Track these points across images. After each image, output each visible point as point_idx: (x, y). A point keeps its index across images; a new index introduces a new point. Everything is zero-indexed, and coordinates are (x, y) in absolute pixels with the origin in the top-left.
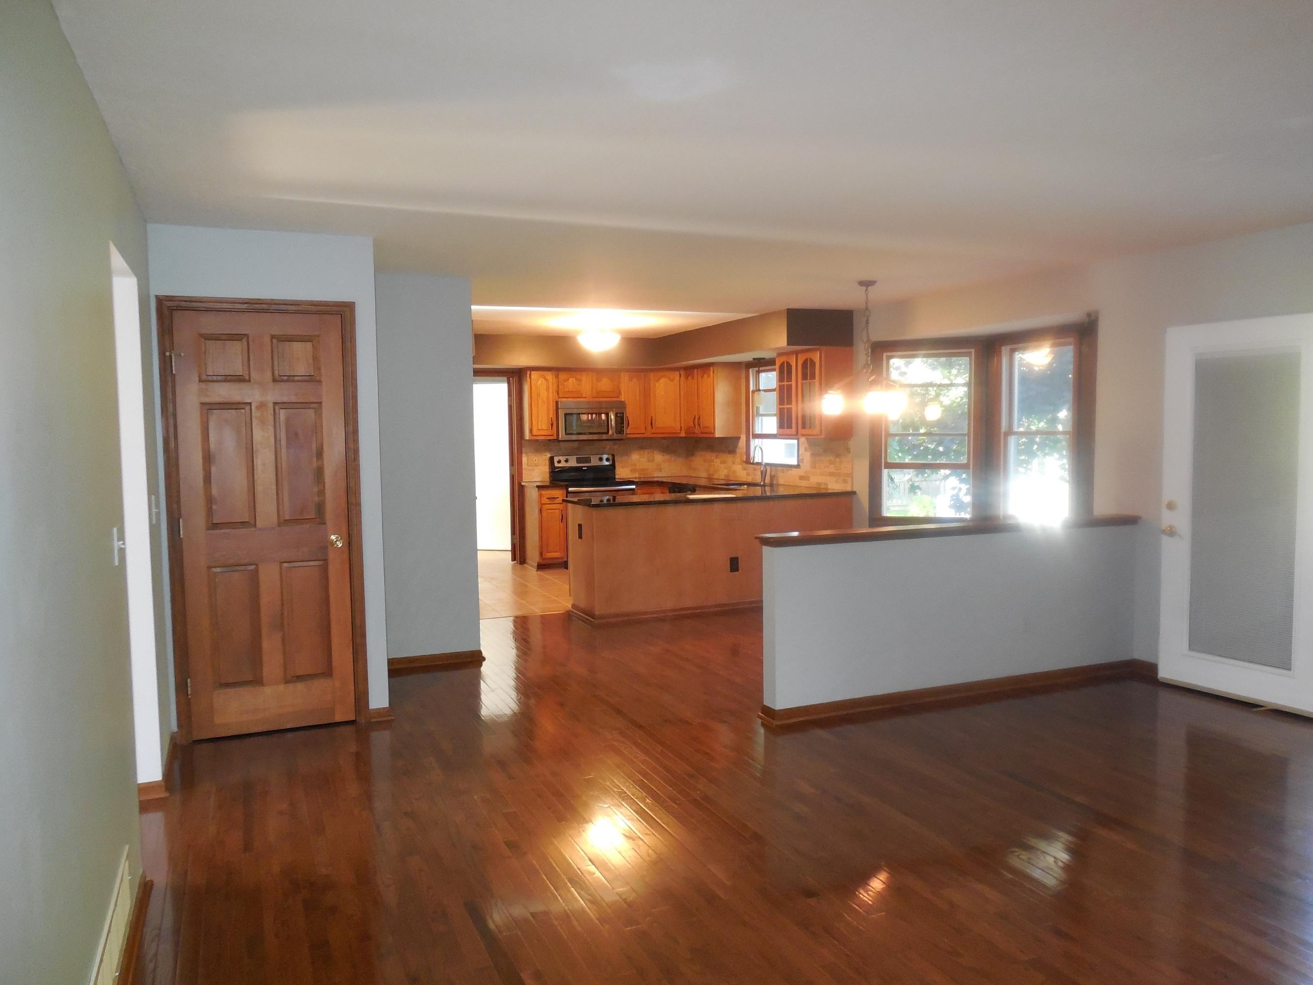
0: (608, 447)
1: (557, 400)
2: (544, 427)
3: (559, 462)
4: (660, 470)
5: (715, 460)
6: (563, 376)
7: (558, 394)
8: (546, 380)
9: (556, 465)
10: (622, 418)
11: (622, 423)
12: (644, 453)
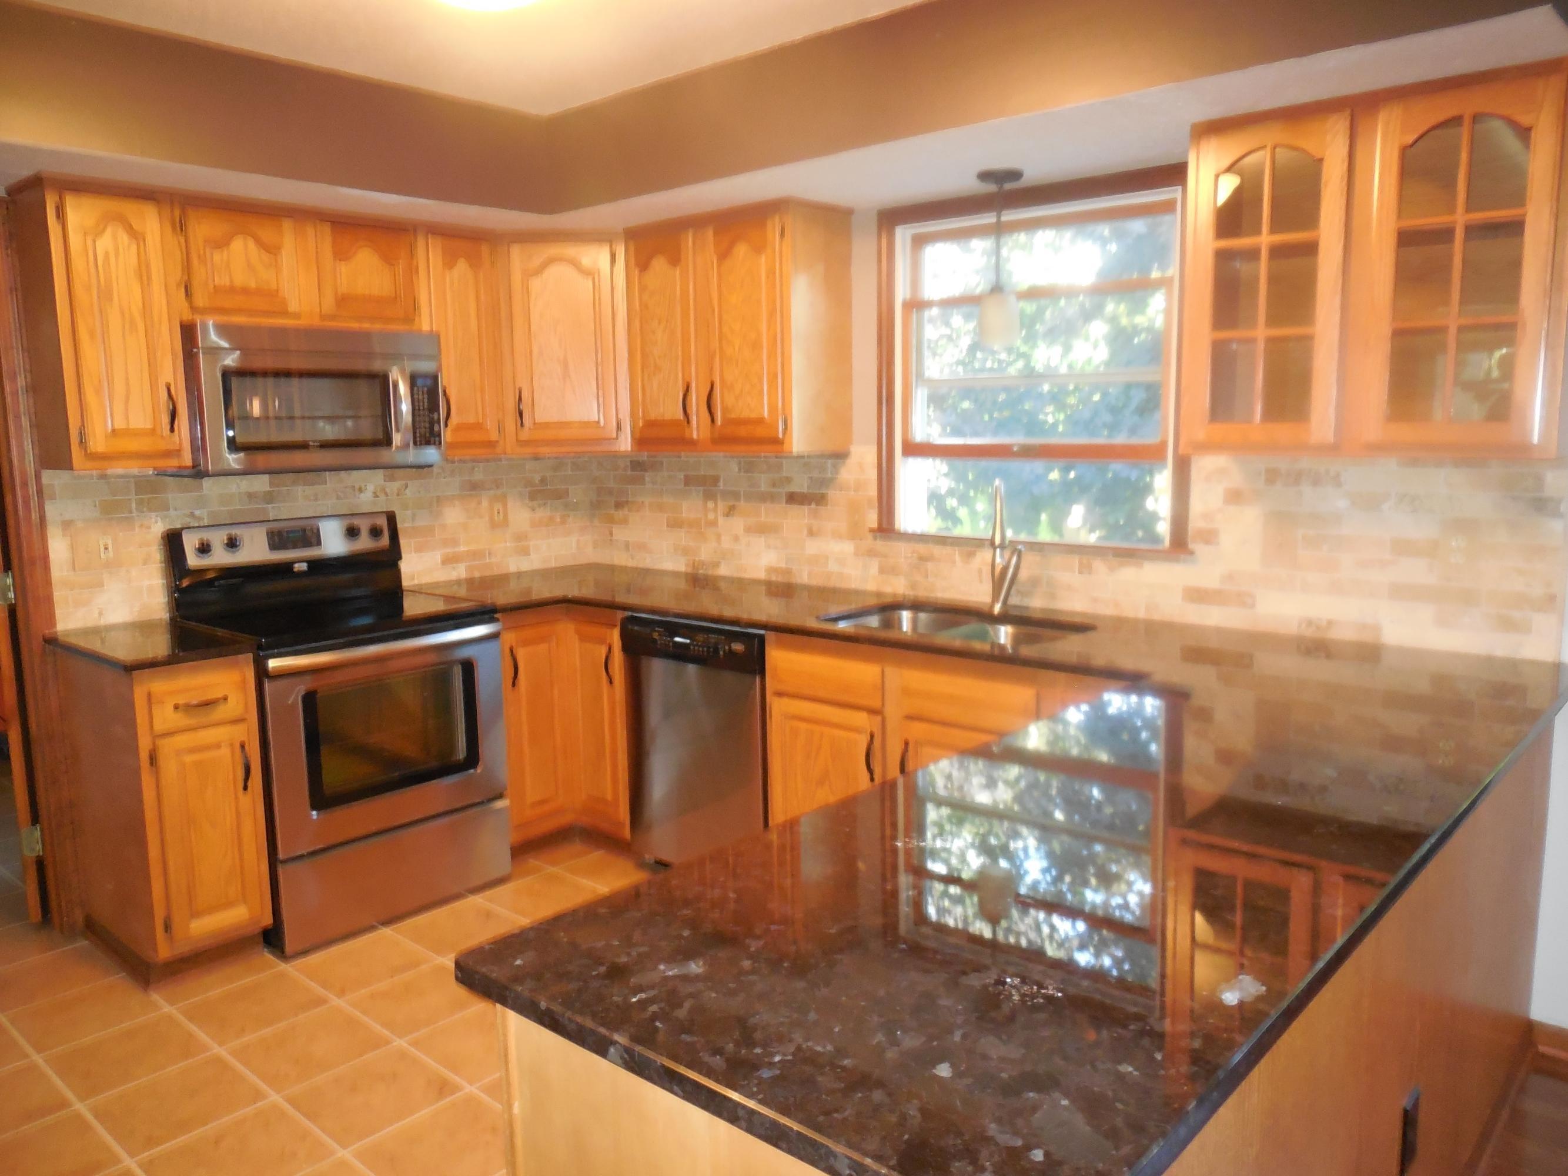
0: (370, 488)
1: (187, 316)
2: (140, 420)
3: (204, 549)
4: (525, 552)
5: (721, 520)
6: (203, 228)
7: (188, 294)
8: (136, 236)
9: (193, 560)
10: (433, 392)
11: (434, 407)
12: (480, 503)
